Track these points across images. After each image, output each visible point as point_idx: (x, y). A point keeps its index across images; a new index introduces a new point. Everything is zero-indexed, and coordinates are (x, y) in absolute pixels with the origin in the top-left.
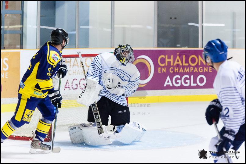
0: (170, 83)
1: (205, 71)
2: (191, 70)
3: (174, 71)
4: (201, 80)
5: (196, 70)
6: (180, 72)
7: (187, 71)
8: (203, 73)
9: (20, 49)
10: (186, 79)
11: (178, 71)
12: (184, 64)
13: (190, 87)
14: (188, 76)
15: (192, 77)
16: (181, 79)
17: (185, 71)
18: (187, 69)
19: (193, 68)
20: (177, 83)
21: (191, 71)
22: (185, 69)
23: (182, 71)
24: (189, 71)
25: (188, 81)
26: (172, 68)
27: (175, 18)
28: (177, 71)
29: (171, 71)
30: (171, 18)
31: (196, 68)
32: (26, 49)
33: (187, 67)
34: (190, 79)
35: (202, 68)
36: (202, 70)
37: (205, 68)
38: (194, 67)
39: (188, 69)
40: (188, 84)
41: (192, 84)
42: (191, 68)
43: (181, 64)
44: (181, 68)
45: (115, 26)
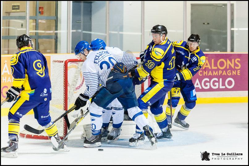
0: (199, 86)
1: (233, 74)
2: (220, 73)
3: (203, 74)
4: (230, 83)
5: (224, 73)
6: (209, 75)
7: (215, 74)
8: (231, 77)
9: (55, 53)
10: (215, 81)
11: (207, 75)
12: (213, 68)
13: (219, 90)
14: (217, 79)
15: (221, 80)
16: (210, 82)
17: (214, 75)
18: (215, 72)
19: (221, 72)
20: (207, 86)
21: (220, 75)
22: (214, 72)
23: (211, 74)
24: (217, 75)
25: (217, 84)
26: (201, 71)
27: (208, 24)
28: (205, 74)
29: (201, 74)
30: (204, 24)
31: (224, 72)
32: (60, 53)
33: (215, 70)
34: (218, 82)
35: (230, 71)
36: (230, 73)
37: (233, 72)
38: (223, 70)
39: (217, 72)
40: (217, 87)
41: (221, 87)
42: (220, 71)
43: (210, 68)
44: (210, 72)
45: (145, 31)
